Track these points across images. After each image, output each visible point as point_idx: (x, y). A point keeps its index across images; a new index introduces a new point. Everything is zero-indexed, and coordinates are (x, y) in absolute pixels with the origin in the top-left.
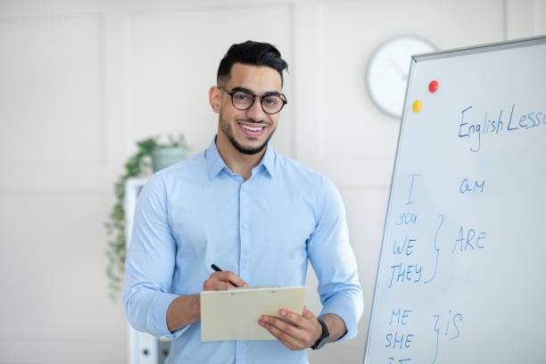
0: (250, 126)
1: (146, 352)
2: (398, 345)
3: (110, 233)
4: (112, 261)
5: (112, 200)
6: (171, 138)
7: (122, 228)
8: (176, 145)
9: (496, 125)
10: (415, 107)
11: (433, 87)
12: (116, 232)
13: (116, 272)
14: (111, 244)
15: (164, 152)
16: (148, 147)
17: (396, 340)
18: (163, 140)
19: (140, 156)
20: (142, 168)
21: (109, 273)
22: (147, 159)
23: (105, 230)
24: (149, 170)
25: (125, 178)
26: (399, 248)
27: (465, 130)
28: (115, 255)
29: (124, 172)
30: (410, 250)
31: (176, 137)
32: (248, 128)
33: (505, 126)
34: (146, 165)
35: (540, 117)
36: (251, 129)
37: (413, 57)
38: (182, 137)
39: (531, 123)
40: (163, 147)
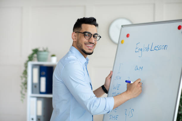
0: (90, 45)
1: (33, 119)
2: (113, 119)
3: (22, 79)
4: (23, 88)
5: (23, 68)
6: (43, 48)
7: (26, 78)
8: (45, 51)
9: (147, 49)
10: (122, 42)
11: (128, 36)
12: (24, 79)
13: (24, 92)
14: (22, 83)
15: (41, 53)
16: (36, 51)
17: (113, 117)
18: (41, 49)
19: (33, 54)
20: (34, 58)
21: (21, 92)
22: (35, 55)
23: (20, 78)
24: (36, 59)
25: (28, 61)
26: (115, 87)
27: (137, 50)
28: (24, 87)
29: (27, 59)
30: (118, 88)
31: (45, 48)
32: (89, 46)
33: (150, 49)
34: (35, 57)
35: (161, 47)
36: (90, 46)
37: (122, 26)
38: (47, 49)
39: (158, 49)
40: (41, 51)
